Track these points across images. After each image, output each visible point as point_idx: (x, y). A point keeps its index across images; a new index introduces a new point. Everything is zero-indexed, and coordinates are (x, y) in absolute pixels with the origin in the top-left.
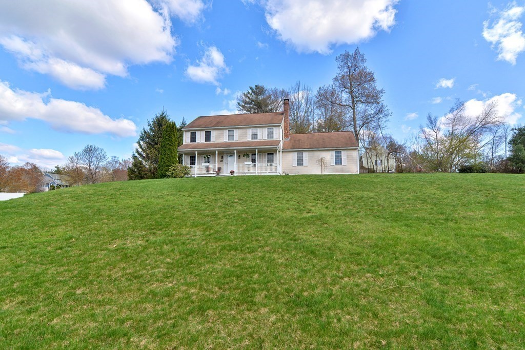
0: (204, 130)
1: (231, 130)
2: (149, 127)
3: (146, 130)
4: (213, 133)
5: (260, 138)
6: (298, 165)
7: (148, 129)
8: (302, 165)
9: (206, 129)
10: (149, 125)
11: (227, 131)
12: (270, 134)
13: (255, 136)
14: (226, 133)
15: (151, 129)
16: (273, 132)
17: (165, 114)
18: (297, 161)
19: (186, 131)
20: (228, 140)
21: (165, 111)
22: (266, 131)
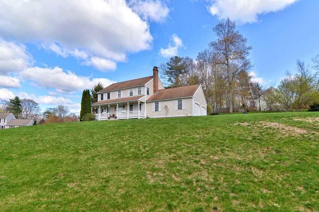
0: (106, 92)
1: (119, 91)
4: (111, 94)
5: (134, 95)
9: (108, 92)
12: (140, 92)
14: (117, 93)
16: (141, 90)
18: (155, 109)
19: (99, 94)
20: (118, 97)
22: (137, 90)
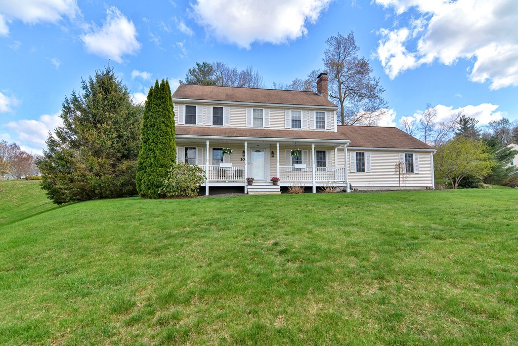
0: (211, 104)
1: (257, 109)
2: (84, 92)
3: (77, 96)
4: (227, 113)
5: (304, 127)
6: (357, 171)
7: (81, 93)
8: (364, 170)
9: (215, 104)
10: (84, 89)
11: (252, 110)
12: (321, 122)
13: (296, 122)
14: (250, 113)
15: (87, 96)
16: (324, 118)
17: (111, 74)
18: (357, 166)
19: (177, 103)
20: (255, 125)
21: (111, 68)
22: (313, 116)
